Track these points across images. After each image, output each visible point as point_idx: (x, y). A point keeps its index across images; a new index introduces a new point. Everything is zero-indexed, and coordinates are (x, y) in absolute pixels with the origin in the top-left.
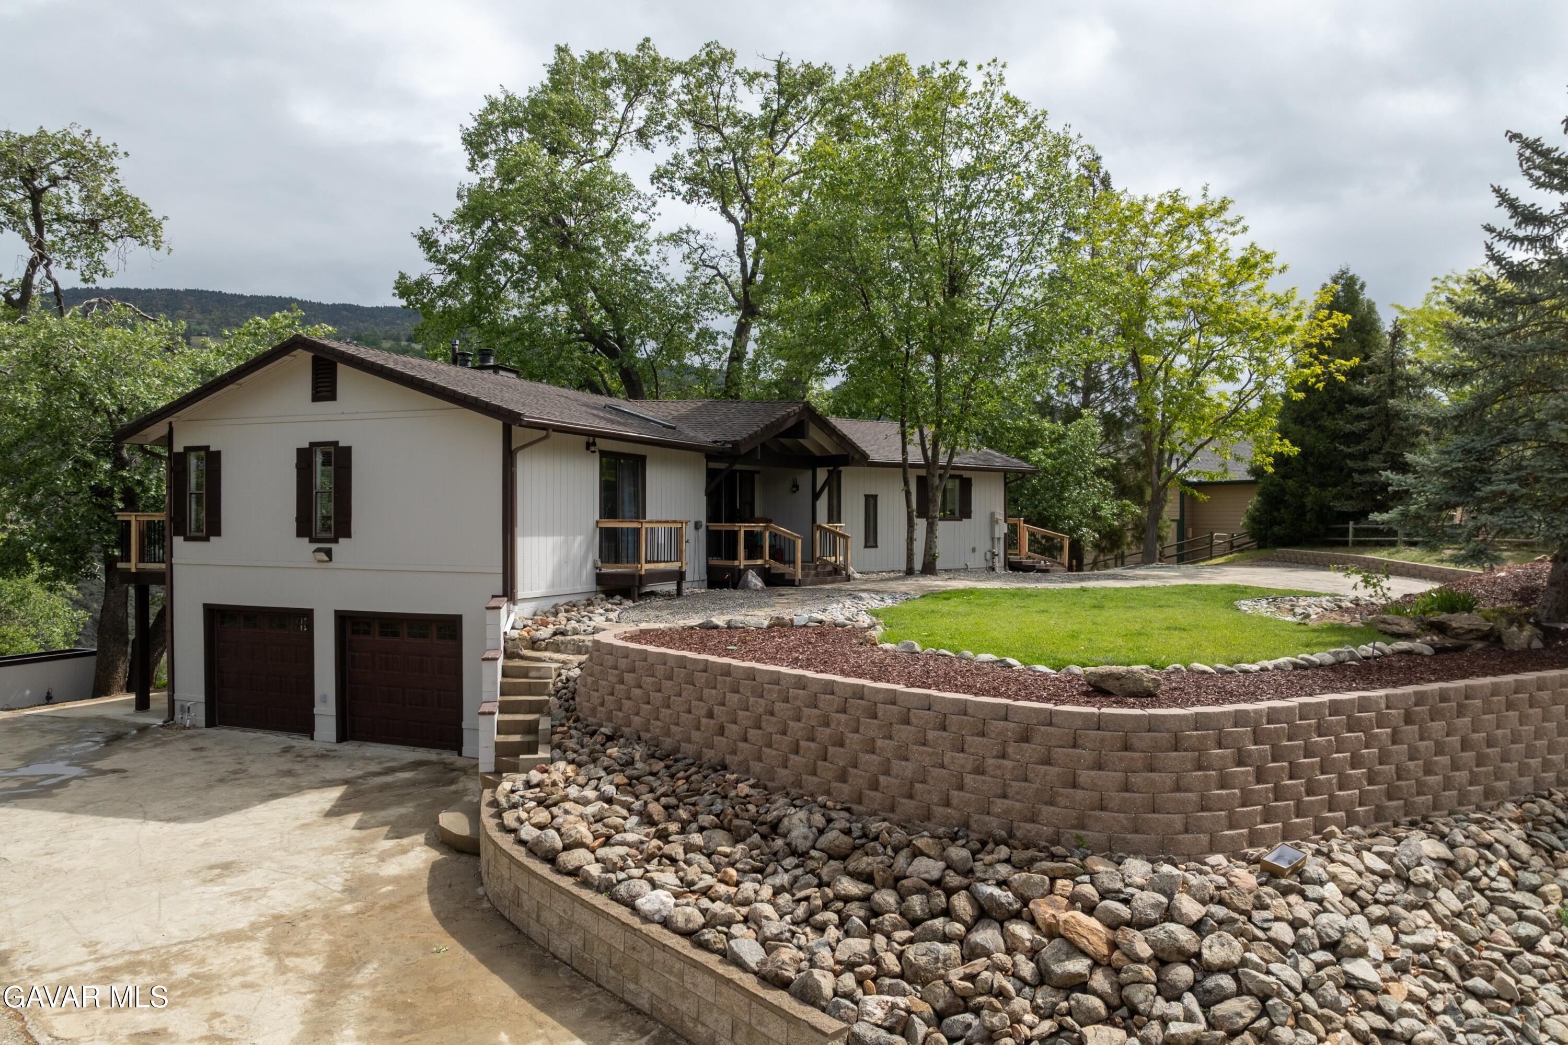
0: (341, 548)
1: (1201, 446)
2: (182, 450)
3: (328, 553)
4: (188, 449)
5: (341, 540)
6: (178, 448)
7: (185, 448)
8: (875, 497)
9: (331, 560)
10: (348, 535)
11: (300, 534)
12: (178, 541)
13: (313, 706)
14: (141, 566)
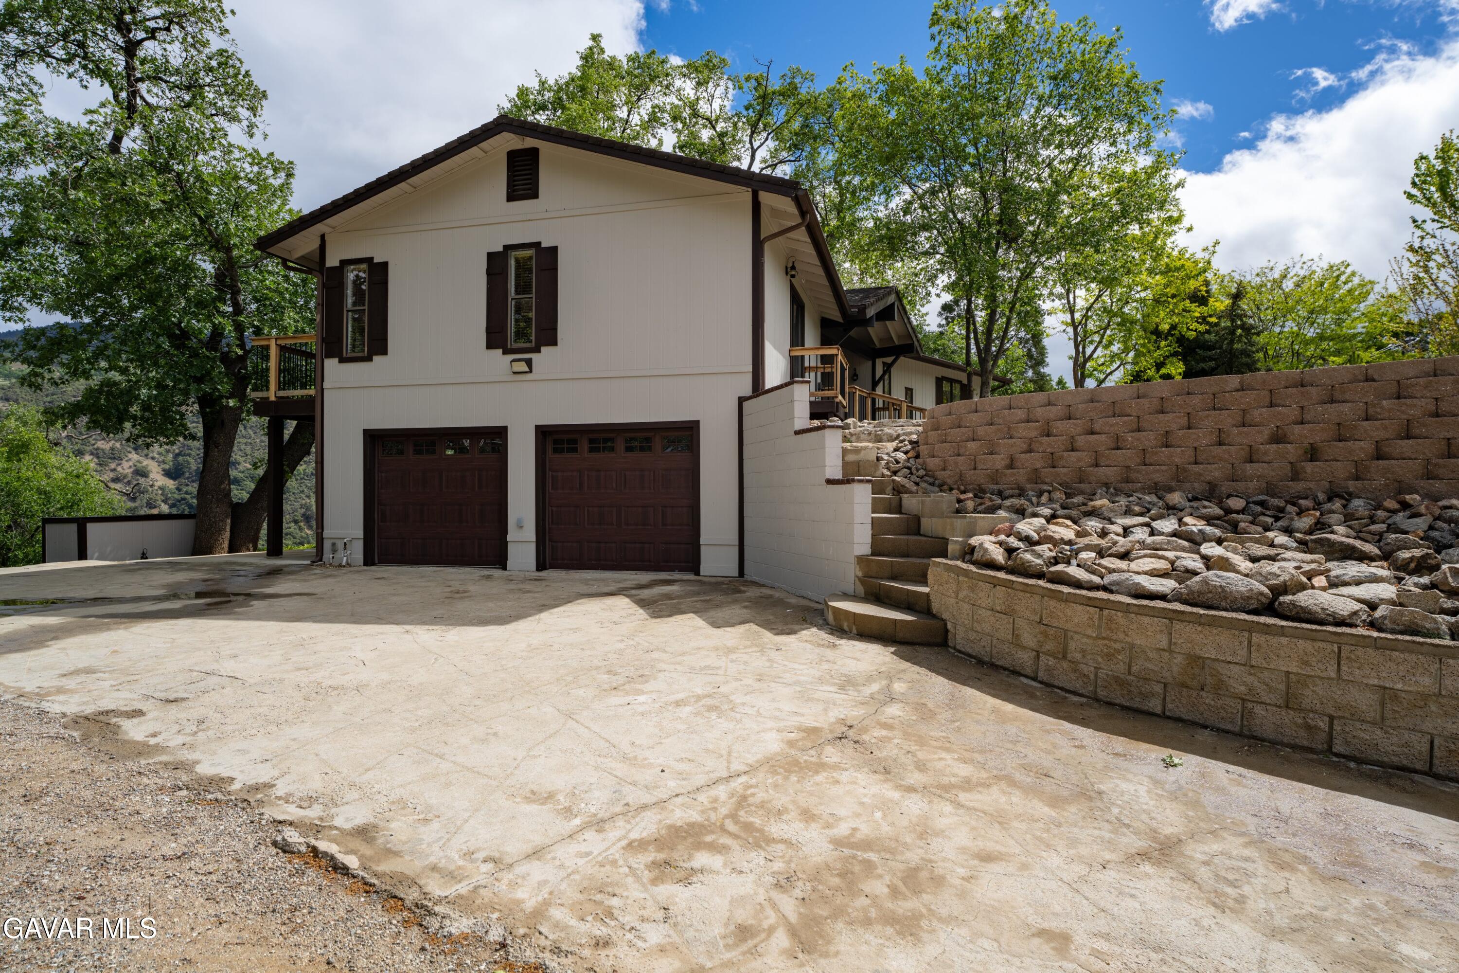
0: (544, 358)
1: (1111, 373)
2: (337, 264)
3: (529, 363)
4: (344, 263)
5: (543, 349)
6: (332, 261)
7: (341, 262)
8: (911, 390)
9: (531, 371)
10: (553, 342)
11: (491, 345)
12: (331, 365)
13: (507, 533)
14: (282, 393)
